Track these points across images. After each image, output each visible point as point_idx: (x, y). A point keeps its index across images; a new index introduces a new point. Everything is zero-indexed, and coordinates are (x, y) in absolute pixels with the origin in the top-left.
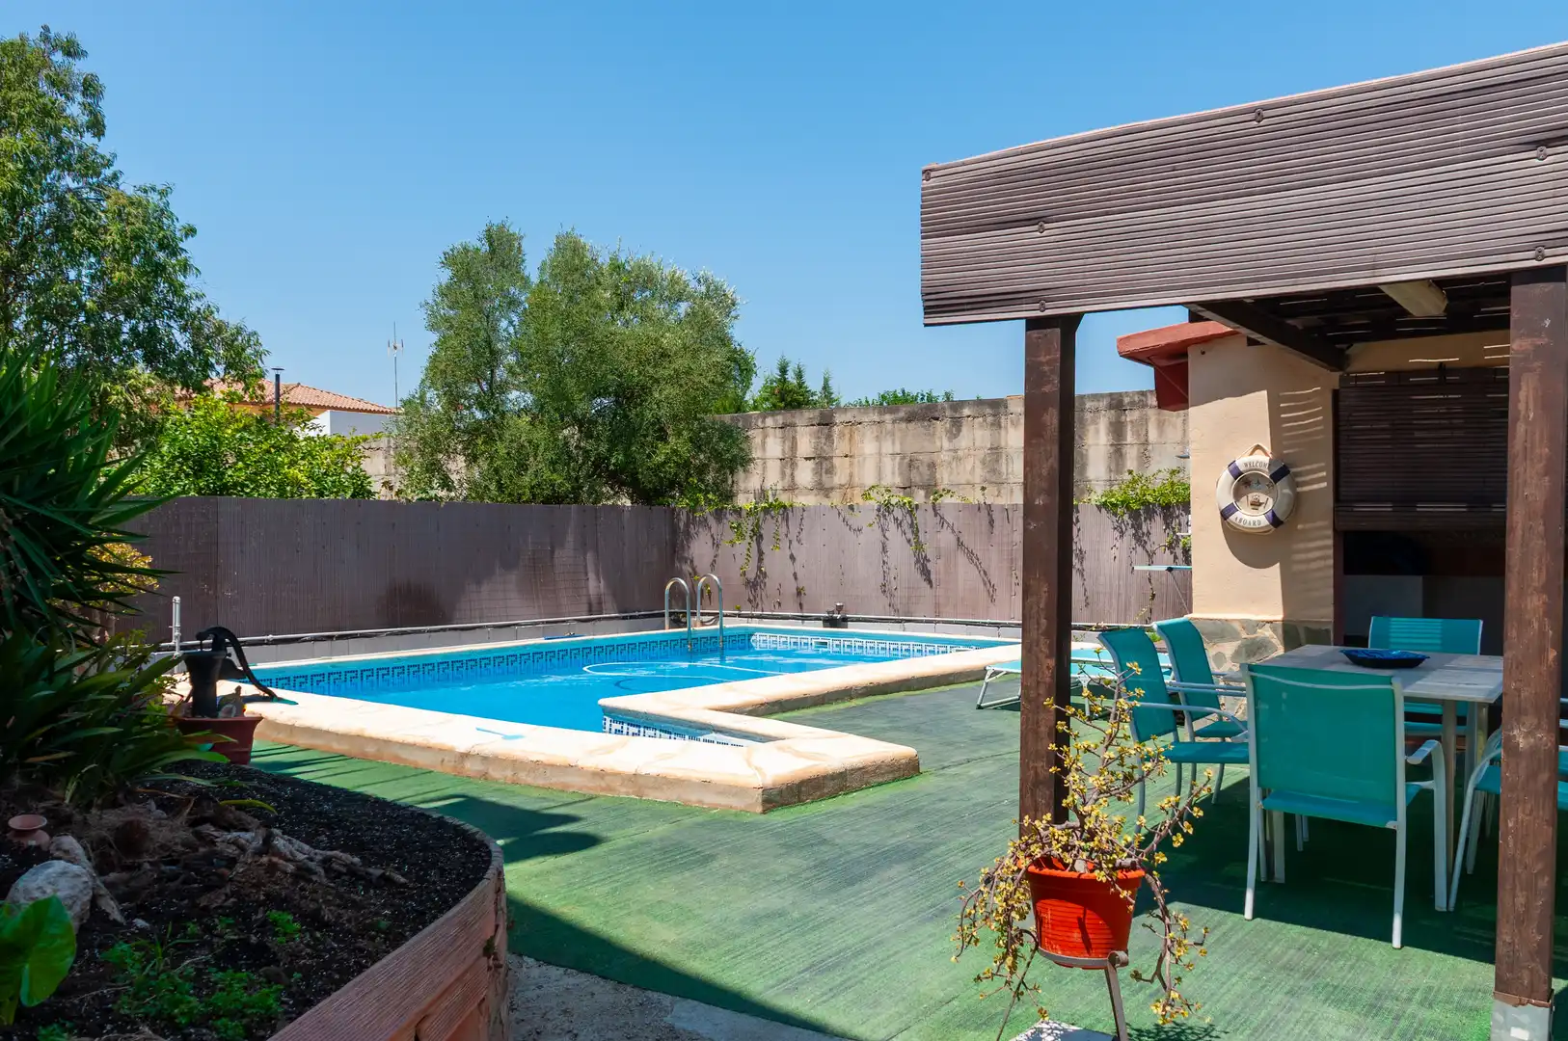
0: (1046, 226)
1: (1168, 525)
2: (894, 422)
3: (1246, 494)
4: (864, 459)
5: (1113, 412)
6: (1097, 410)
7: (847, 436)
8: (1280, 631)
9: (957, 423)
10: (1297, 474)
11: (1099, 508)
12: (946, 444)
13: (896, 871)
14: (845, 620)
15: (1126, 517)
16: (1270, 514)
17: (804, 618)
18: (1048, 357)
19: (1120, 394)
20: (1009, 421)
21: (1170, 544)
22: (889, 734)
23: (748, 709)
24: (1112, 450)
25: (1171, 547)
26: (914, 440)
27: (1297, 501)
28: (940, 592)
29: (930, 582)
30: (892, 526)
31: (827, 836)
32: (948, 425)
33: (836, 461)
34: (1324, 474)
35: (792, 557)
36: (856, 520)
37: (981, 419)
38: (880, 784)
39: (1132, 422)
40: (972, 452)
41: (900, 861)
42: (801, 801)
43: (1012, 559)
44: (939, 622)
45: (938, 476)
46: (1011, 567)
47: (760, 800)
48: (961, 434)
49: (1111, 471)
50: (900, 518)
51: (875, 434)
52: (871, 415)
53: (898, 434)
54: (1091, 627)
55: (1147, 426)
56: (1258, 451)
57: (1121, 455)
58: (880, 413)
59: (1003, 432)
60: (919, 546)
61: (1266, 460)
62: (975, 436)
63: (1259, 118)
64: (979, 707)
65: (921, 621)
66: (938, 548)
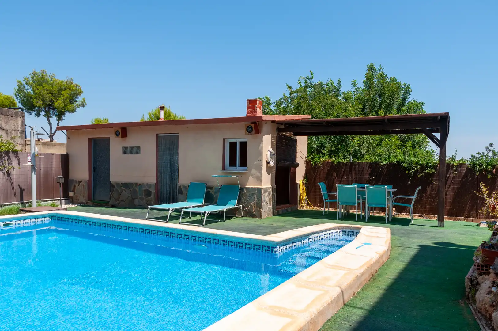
56: (270, 148)
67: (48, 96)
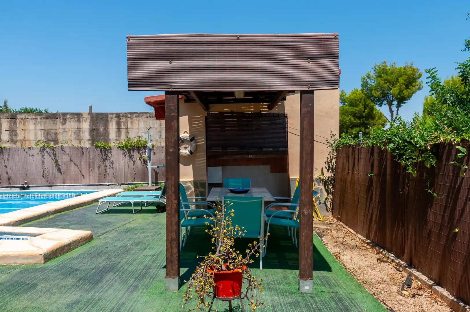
0: (172, 62)
1: (139, 153)
2: (41, 119)
3: (183, 145)
4: (30, 131)
5: (117, 118)
6: (112, 118)
7: (23, 123)
8: (193, 184)
9: (65, 120)
10: (197, 140)
11: (118, 148)
12: (61, 127)
13: (110, 275)
14: (28, 187)
15: (126, 151)
16: (190, 151)
17: (11, 187)
18: (173, 104)
19: (119, 113)
20: (83, 120)
21: (140, 158)
22: (71, 226)
23: (11, 224)
24: (117, 130)
25: (140, 159)
26: (49, 125)
27: (197, 147)
28: (65, 176)
29: (61, 173)
30: (46, 154)
31: (77, 267)
32: (61, 121)
33: (18, 132)
34: (203, 140)
35: (6, 166)
36: (32, 152)
37: (73, 119)
38: (81, 245)
39: (123, 122)
40: (70, 130)
41: (109, 272)
42: (57, 256)
43: (90, 164)
44: (65, 186)
45: (58, 137)
46: (90, 167)
47: (43, 259)
48: (66, 123)
49: (117, 136)
50: (49, 152)
51: (34, 122)
52: (32, 116)
53: (43, 123)
54: (117, 184)
55: (128, 123)
56: (186, 133)
57: (120, 132)
58: (35, 116)
59: (81, 123)
60: (56, 161)
61: (188, 135)
62: (71, 124)
63: (238, 39)
64: (97, 214)
65: (58, 186)
66: (63, 161)
67: (386, 85)
